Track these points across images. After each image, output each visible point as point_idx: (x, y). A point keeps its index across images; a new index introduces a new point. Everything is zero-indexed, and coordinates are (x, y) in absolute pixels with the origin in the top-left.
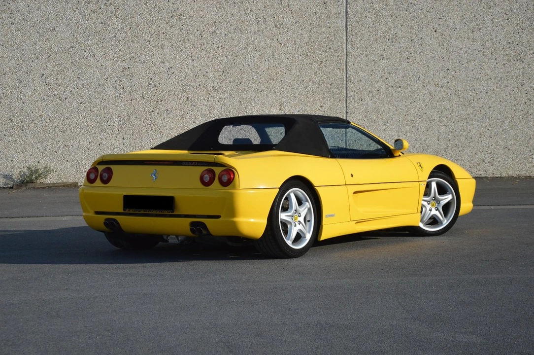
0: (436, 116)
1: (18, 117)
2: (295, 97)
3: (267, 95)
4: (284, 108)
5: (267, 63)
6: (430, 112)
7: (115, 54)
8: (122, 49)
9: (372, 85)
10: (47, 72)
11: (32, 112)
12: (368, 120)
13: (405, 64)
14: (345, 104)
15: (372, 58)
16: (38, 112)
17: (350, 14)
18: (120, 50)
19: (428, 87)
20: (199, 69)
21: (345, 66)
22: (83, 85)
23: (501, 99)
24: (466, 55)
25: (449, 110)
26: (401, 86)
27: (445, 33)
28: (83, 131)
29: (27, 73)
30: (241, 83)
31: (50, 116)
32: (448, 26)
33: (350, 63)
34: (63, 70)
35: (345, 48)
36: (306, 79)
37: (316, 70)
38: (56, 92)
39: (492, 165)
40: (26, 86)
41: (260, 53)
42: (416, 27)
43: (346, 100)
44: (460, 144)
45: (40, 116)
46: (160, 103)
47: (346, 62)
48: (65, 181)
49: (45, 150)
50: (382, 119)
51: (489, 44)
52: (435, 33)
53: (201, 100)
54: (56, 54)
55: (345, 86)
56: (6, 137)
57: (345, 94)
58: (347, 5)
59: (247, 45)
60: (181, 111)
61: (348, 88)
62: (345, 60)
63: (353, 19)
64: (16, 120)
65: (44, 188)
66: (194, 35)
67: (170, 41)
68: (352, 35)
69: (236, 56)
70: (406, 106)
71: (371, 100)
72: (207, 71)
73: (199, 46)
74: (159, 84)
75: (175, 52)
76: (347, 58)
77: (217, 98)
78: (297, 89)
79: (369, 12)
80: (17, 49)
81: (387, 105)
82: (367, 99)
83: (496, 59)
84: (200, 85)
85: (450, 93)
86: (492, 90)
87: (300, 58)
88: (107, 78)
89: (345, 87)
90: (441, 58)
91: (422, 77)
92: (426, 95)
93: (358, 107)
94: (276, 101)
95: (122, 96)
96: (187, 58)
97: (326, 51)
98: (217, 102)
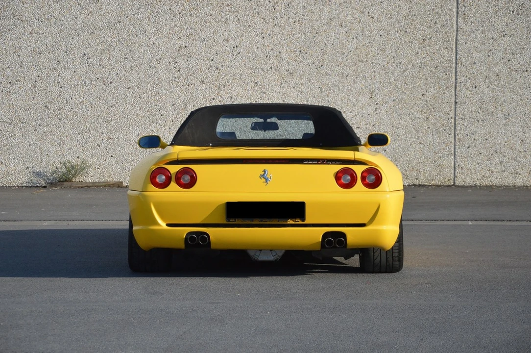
1: (54, 104)
2: (390, 83)
3: (354, 80)
4: (375, 96)
5: (355, 41)
7: (170, 30)
8: (178, 25)
9: (489, 69)
10: (89, 51)
11: (72, 99)
12: (483, 112)
14: (453, 92)
15: (490, 35)
16: (79, 98)
18: (176, 25)
20: (271, 48)
21: (455, 45)
22: (131, 66)
26: (528, 69)
28: (130, 121)
29: (66, 52)
30: (322, 66)
31: (92, 104)
33: (461, 41)
34: (109, 49)
35: (455, 23)
36: (405, 61)
37: (417, 50)
38: (99, 75)
40: (65, 67)
41: (346, 29)
43: (456, 87)
45: (80, 103)
46: (222, 88)
47: (456, 40)
48: (109, 180)
49: (86, 143)
50: (502, 111)
53: (272, 86)
54: (101, 30)
55: (454, 69)
56: (41, 127)
57: (454, 80)
59: (331, 19)
60: (249, 98)
61: (458, 73)
62: (455, 38)
64: (52, 107)
65: (82, 187)
66: (265, 7)
67: (236, 14)
68: (465, 7)
69: (317, 33)
71: (488, 87)
72: (280, 50)
73: (271, 20)
74: (222, 66)
75: (242, 28)
76: (457, 35)
77: (292, 85)
78: (392, 73)
80: (55, 24)
81: (509, 94)
82: (483, 86)
84: (271, 68)
87: (397, 35)
88: (160, 59)
89: (454, 71)
93: (471, 95)
94: (365, 88)
95: (177, 80)
96: (256, 35)
97: (430, 27)
98: (292, 89)
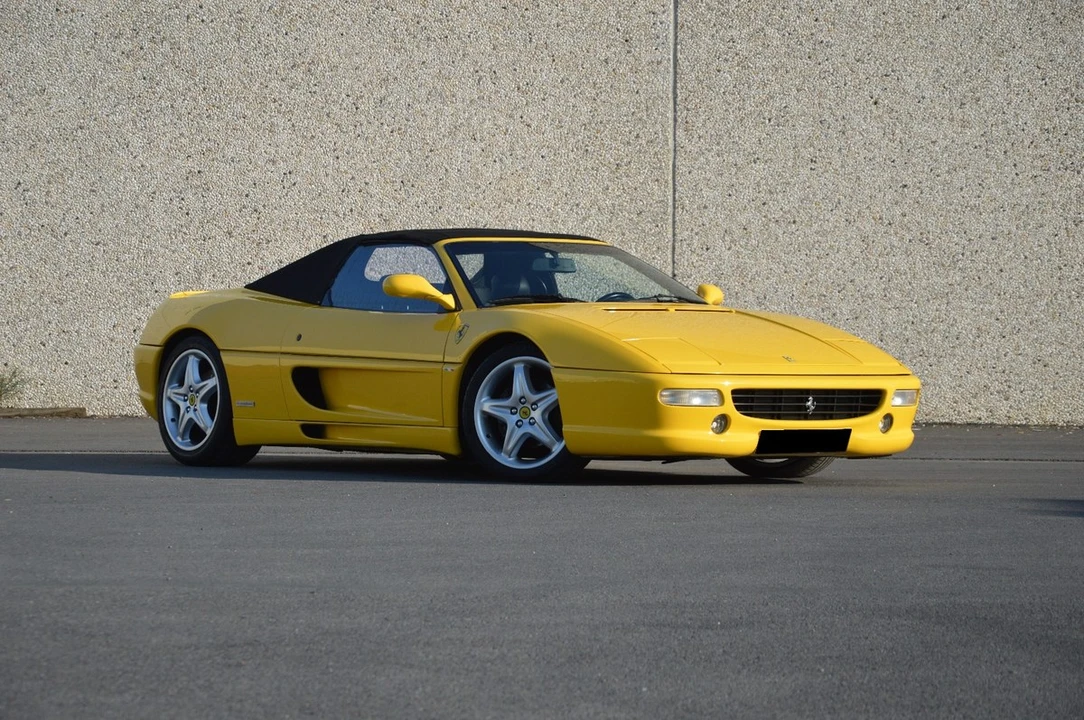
0: (876, 288)
5: (498, 165)
6: (862, 278)
7: (171, 142)
8: (186, 134)
9: (730, 217)
10: (26, 178)
13: (805, 172)
14: (670, 256)
15: (731, 160)
16: (8, 260)
17: (684, 64)
18: (182, 134)
19: (858, 224)
20: (350, 176)
21: (671, 175)
22: (103, 205)
23: (1027, 254)
24: (946, 155)
25: (905, 274)
26: (797, 219)
27: (897, 107)
28: (100, 303)
30: (440, 208)
31: (31, 270)
32: (905, 92)
33: (682, 169)
34: (62, 175)
35: (671, 137)
36: (585, 202)
37: (607, 182)
38: (45, 221)
39: (1007, 399)
41: (483, 145)
42: (831, 93)
43: (674, 248)
44: (932, 350)
45: (11, 269)
46: (264, 245)
47: (674, 166)
48: (61, 404)
49: (20, 339)
50: (753, 291)
51: (999, 132)
52: (874, 107)
54: (48, 142)
55: (671, 217)
57: (670, 236)
58: (676, 44)
59: (455, 127)
61: (678, 224)
62: (671, 163)
63: (689, 78)
65: (10, 417)
66: (341, 105)
67: (288, 116)
68: (688, 110)
69: (431, 151)
70: (807, 264)
71: (729, 249)
72: (367, 180)
73: (351, 128)
74: (264, 206)
75: (300, 140)
76: (675, 158)
79: (726, 60)
81: (765, 261)
82: (721, 247)
83: (1015, 165)
84: (351, 210)
85: (908, 237)
86: (1006, 232)
87: (572, 155)
88: (154, 193)
89: (670, 221)
90: (888, 162)
91: (845, 202)
92: (853, 241)
93: (700, 263)
95: (184, 229)
96: (325, 153)
97: (628, 143)
